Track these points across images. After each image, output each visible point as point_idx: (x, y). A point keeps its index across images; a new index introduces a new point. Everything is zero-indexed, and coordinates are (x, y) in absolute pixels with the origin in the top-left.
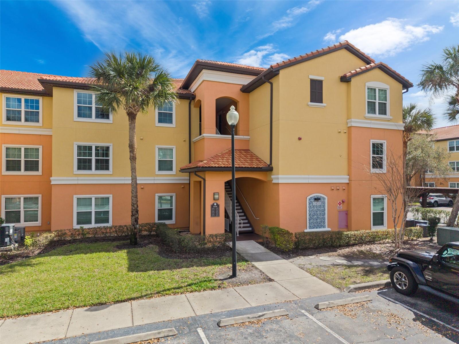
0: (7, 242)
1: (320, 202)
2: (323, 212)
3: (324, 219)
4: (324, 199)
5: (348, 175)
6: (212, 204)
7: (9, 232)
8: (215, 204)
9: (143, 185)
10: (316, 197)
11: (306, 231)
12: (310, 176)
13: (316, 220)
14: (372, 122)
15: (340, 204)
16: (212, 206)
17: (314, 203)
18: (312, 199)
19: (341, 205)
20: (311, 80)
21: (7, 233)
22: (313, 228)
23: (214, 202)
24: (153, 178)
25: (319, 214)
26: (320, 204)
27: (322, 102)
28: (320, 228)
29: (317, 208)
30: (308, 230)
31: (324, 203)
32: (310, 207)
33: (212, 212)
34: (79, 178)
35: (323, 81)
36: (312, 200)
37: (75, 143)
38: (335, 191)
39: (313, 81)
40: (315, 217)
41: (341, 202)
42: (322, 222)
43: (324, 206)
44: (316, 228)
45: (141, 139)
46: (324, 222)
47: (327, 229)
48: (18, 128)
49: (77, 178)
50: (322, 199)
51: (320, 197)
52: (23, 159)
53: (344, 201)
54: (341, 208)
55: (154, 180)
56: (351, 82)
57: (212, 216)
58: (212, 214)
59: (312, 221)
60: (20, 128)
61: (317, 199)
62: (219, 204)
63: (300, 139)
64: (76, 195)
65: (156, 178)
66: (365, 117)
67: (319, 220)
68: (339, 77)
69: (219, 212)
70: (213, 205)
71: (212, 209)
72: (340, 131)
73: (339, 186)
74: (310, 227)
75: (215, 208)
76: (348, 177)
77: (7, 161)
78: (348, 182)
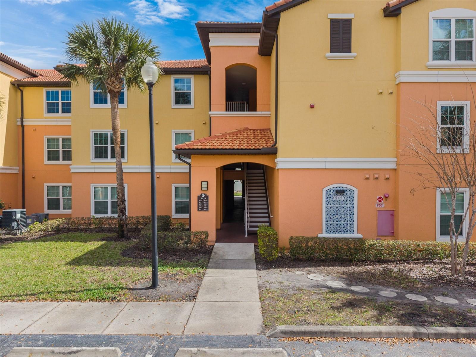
0: (13, 227)
1: (345, 197)
2: (350, 210)
3: (352, 220)
4: (352, 192)
5: (396, 158)
6: (199, 195)
7: (15, 216)
8: (203, 196)
9: (160, 174)
10: (337, 189)
11: (320, 235)
12: (328, 159)
13: (338, 221)
14: (441, 72)
15: (380, 199)
16: (200, 197)
17: (335, 197)
18: (332, 191)
19: (382, 202)
20: (331, 20)
21: (14, 217)
22: (333, 233)
23: (202, 192)
24: (169, 167)
25: (343, 214)
26: (345, 199)
27: (350, 51)
28: (344, 233)
29: (341, 204)
30: (324, 235)
31: (352, 197)
32: (328, 203)
33: (199, 205)
34: (95, 166)
35: (352, 20)
36: (331, 193)
37: (91, 130)
38: (371, 181)
39: (334, 22)
40: (337, 216)
41: (383, 197)
42: (349, 225)
43: (352, 202)
44: (338, 233)
45: (156, 123)
46: (352, 225)
47: (356, 235)
48: (56, 120)
49: (93, 166)
50: (349, 192)
51: (345, 189)
52: (61, 149)
53: (387, 196)
54: (383, 206)
55: (170, 168)
56: (402, 14)
57: (199, 210)
58: (199, 207)
59: (331, 223)
60: (58, 120)
61: (340, 192)
62: (208, 195)
63: (312, 106)
64: (93, 183)
65: (172, 167)
66: (427, 67)
67: (343, 222)
68: (381, 9)
69: (208, 205)
70: (201, 195)
71: (199, 202)
72: (381, 91)
73: (378, 174)
74: (328, 231)
75: (203, 200)
76: (395, 160)
77: (48, 151)
78: (396, 168)
